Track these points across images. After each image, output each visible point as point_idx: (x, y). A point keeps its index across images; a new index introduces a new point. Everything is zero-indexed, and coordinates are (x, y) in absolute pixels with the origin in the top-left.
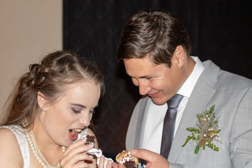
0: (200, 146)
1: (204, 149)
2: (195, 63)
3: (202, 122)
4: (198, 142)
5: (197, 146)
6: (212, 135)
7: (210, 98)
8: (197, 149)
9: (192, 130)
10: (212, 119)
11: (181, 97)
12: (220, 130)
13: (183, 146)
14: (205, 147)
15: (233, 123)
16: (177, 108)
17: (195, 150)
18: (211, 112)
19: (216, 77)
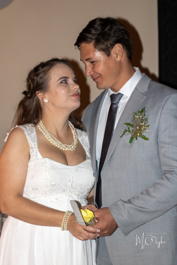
0: (134, 137)
1: (137, 139)
2: (135, 71)
3: (135, 119)
4: (132, 134)
5: (131, 137)
6: (143, 128)
7: (142, 102)
8: (131, 139)
9: (128, 124)
10: (143, 117)
11: (122, 95)
12: (149, 125)
13: (121, 137)
14: (138, 137)
15: (159, 120)
16: (117, 104)
17: (130, 141)
18: (142, 112)
19: (147, 86)
